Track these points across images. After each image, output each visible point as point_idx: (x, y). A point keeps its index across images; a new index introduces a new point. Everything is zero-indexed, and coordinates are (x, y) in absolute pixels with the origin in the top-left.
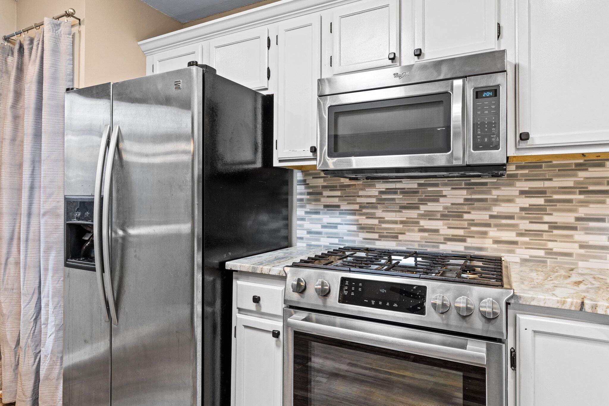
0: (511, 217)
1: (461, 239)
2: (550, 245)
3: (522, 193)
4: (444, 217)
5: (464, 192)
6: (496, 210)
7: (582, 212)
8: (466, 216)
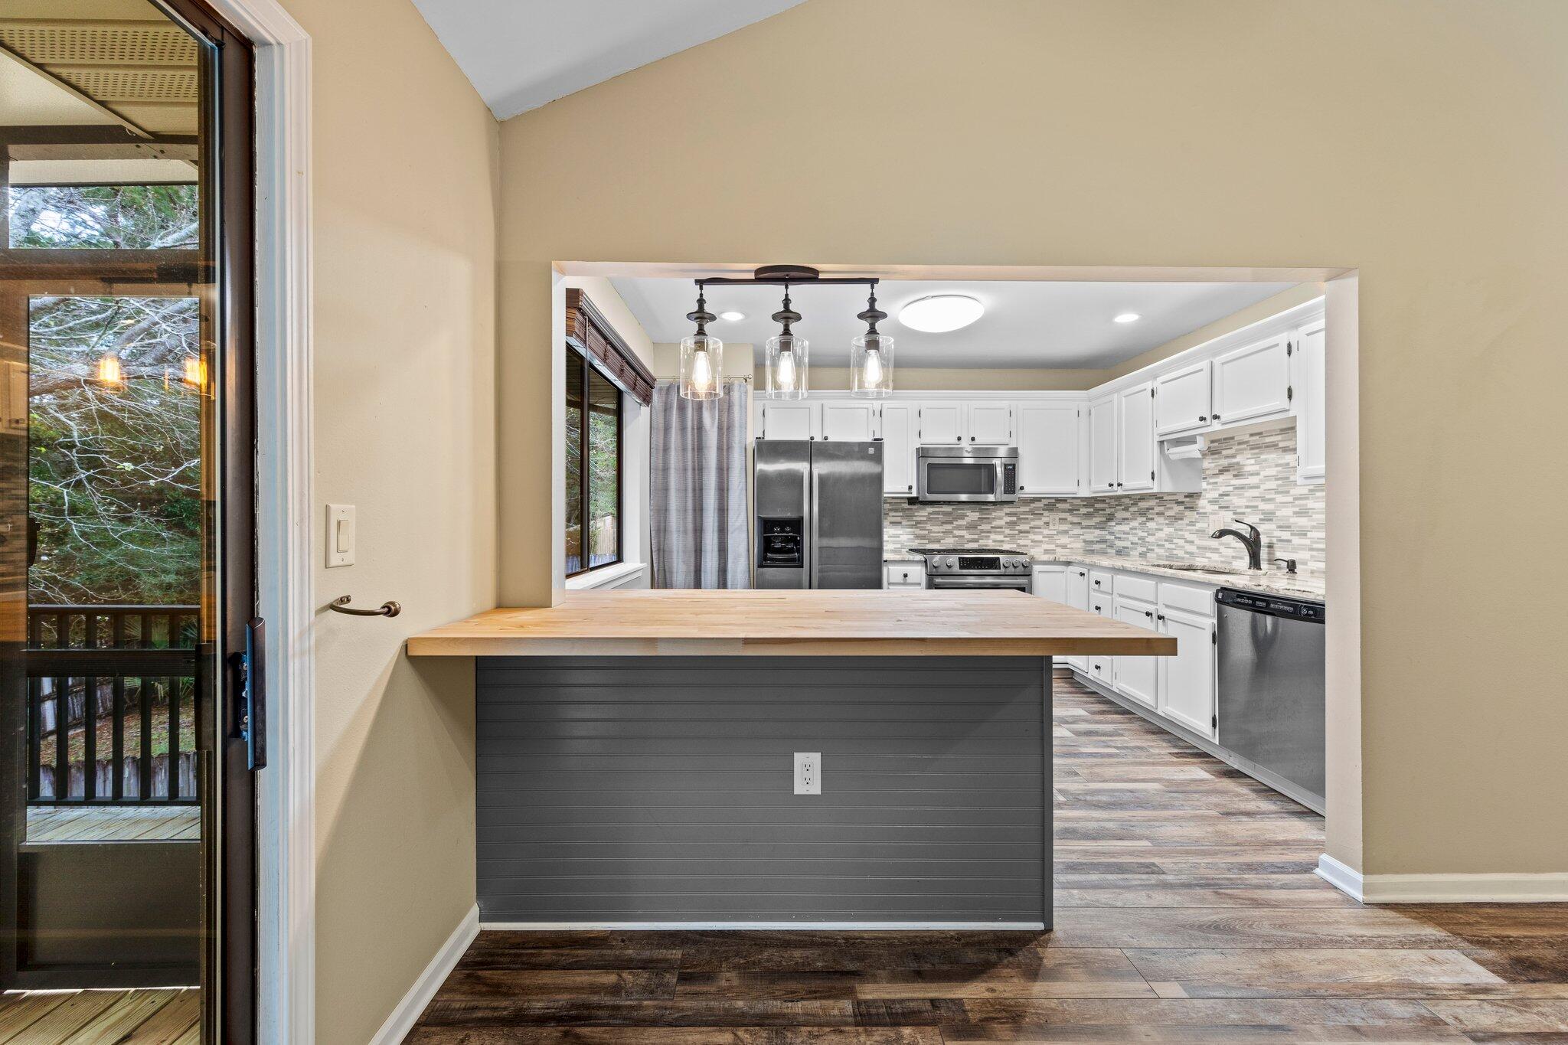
0: (1001, 528)
1: (976, 541)
2: (1019, 541)
3: (1007, 514)
4: (968, 528)
5: (978, 514)
6: (994, 524)
7: (1033, 524)
8: (979, 527)
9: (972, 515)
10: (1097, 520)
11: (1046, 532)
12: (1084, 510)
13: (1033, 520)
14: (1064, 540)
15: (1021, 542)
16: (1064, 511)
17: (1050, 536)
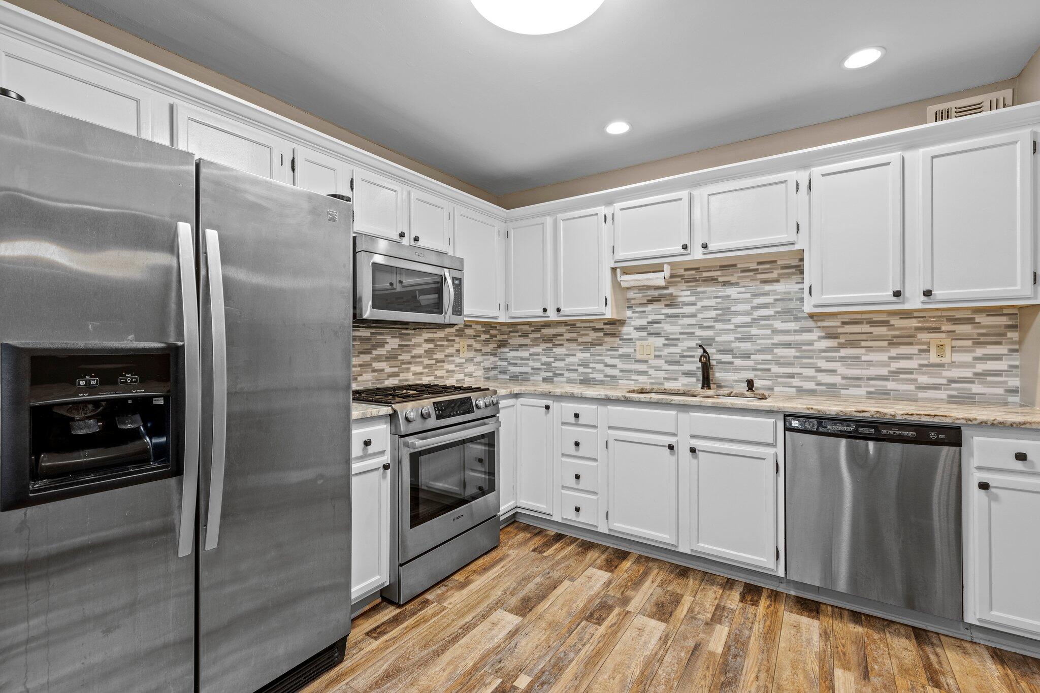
0: (420, 357)
2: (436, 372)
3: (425, 340)
4: (387, 359)
5: (397, 340)
6: (414, 352)
7: (448, 351)
8: (399, 357)
9: (392, 342)
10: (492, 346)
11: (458, 360)
12: (484, 337)
13: (448, 347)
14: (470, 368)
15: (439, 373)
16: (470, 337)
17: (459, 365)
